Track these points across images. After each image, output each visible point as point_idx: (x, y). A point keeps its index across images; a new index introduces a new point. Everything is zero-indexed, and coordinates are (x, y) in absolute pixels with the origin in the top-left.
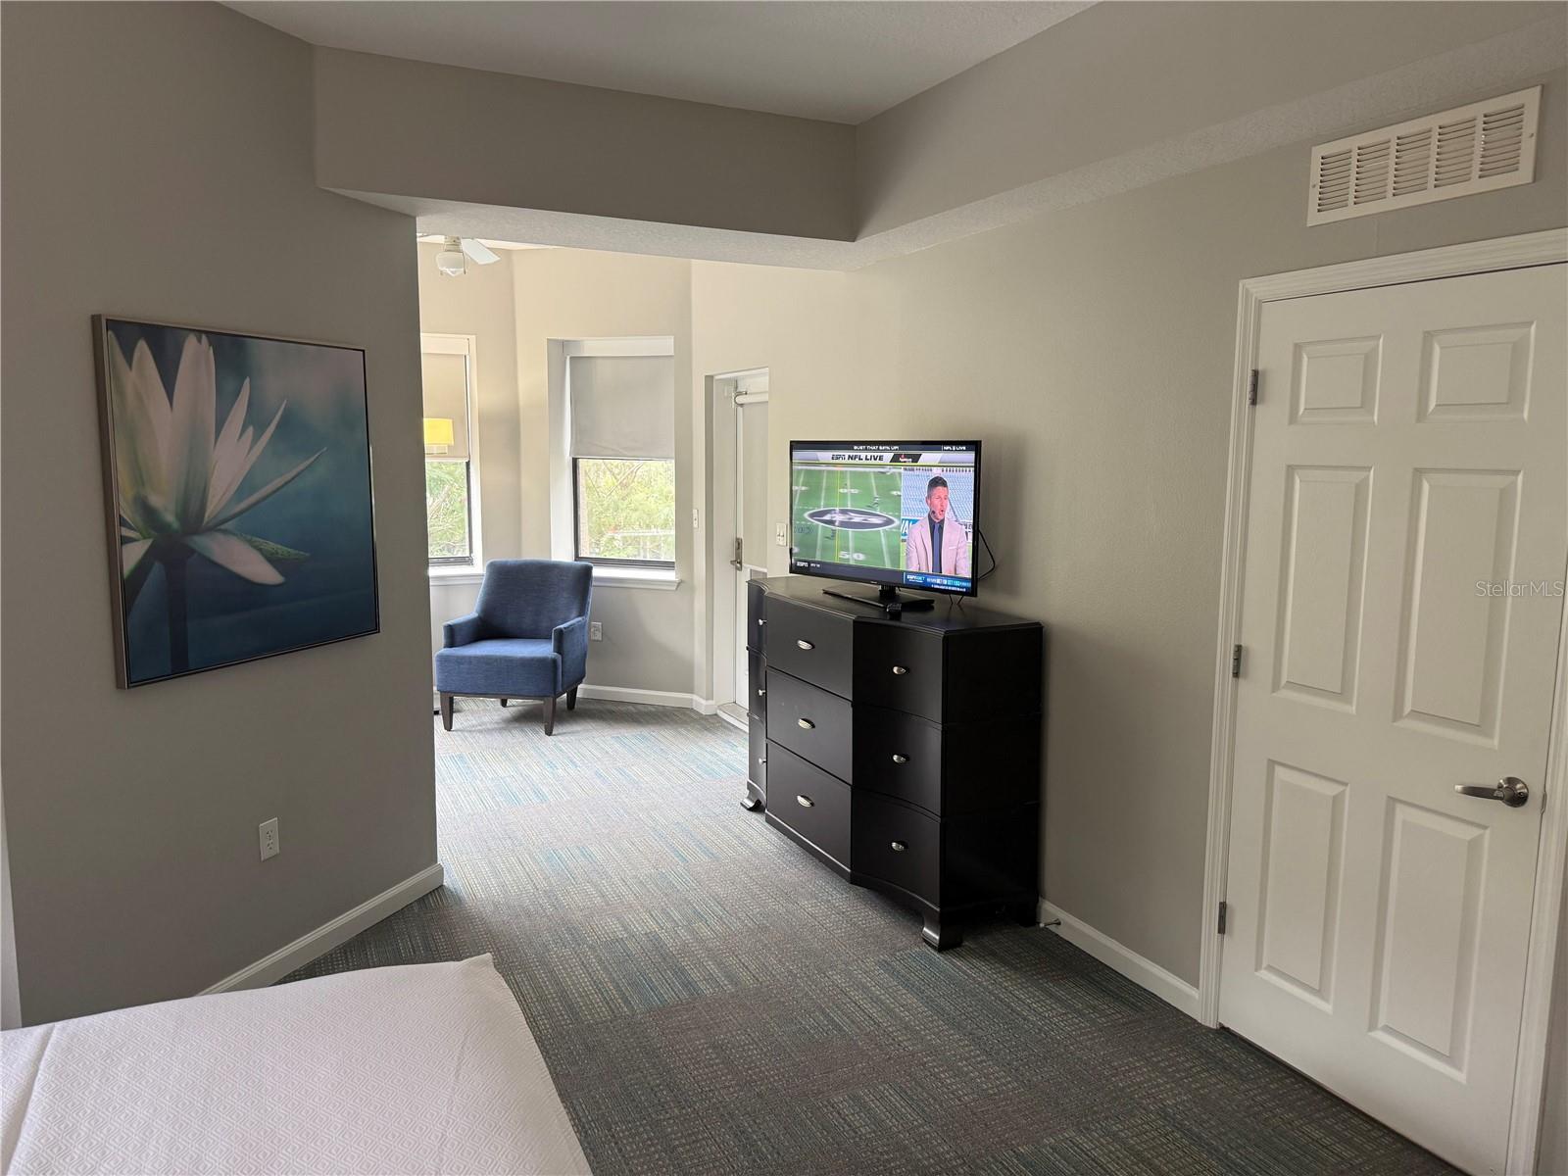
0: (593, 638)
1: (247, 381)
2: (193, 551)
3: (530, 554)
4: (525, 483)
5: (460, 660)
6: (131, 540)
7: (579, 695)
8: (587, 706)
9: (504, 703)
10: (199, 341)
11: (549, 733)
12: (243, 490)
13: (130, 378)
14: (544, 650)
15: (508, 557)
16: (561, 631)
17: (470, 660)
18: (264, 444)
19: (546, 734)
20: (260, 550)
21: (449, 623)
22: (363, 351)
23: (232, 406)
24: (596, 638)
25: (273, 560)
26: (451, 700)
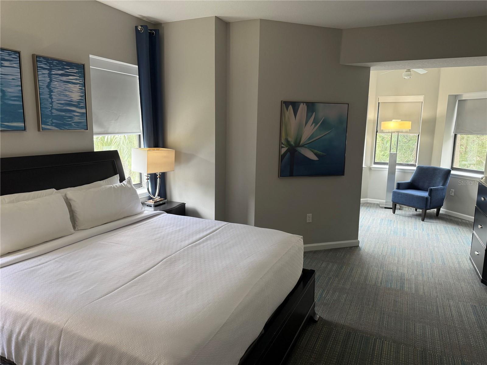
0: (451, 194)
1: (314, 113)
2: (297, 151)
3: (434, 165)
4: (435, 142)
5: (399, 193)
6: (284, 147)
7: (441, 212)
8: (442, 216)
9: (416, 210)
10: (304, 104)
11: (423, 220)
12: (310, 138)
13: (287, 113)
14: (425, 194)
15: (425, 165)
16: (431, 189)
17: (402, 194)
18: (317, 127)
19: (422, 220)
20: (313, 152)
21: (399, 182)
22: (348, 104)
23: (310, 118)
24: (452, 195)
25: (316, 154)
26: (395, 205)
